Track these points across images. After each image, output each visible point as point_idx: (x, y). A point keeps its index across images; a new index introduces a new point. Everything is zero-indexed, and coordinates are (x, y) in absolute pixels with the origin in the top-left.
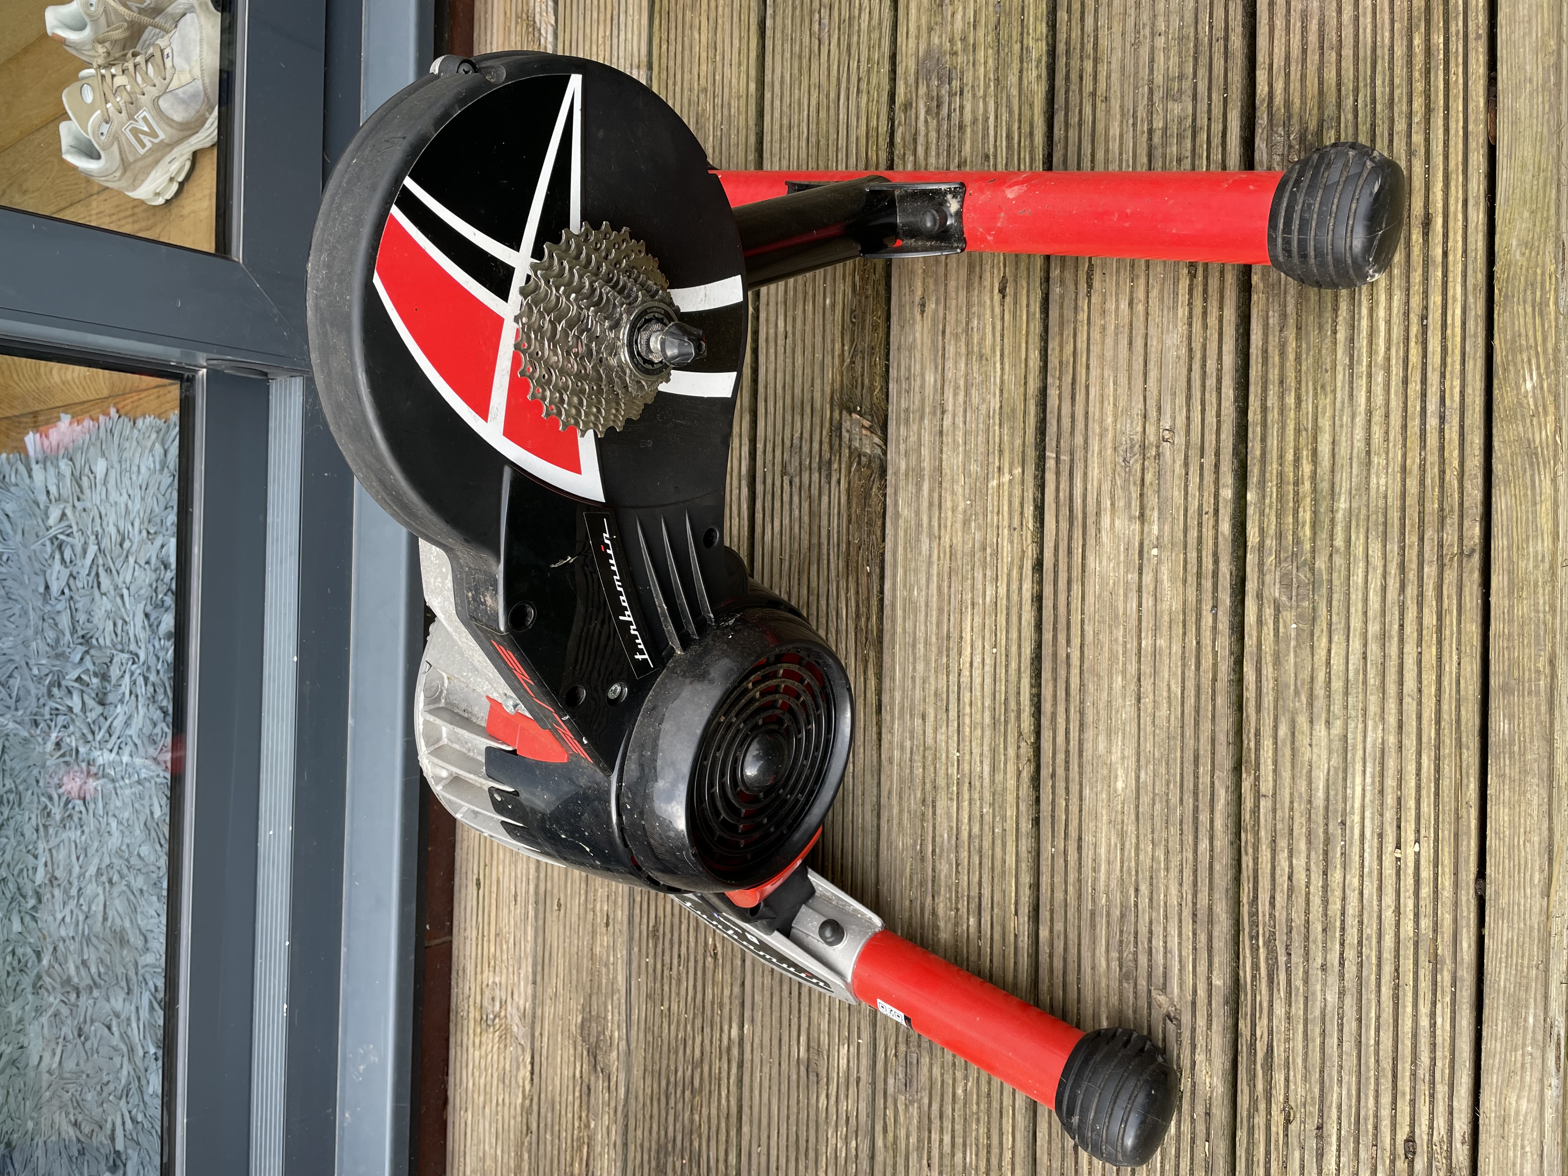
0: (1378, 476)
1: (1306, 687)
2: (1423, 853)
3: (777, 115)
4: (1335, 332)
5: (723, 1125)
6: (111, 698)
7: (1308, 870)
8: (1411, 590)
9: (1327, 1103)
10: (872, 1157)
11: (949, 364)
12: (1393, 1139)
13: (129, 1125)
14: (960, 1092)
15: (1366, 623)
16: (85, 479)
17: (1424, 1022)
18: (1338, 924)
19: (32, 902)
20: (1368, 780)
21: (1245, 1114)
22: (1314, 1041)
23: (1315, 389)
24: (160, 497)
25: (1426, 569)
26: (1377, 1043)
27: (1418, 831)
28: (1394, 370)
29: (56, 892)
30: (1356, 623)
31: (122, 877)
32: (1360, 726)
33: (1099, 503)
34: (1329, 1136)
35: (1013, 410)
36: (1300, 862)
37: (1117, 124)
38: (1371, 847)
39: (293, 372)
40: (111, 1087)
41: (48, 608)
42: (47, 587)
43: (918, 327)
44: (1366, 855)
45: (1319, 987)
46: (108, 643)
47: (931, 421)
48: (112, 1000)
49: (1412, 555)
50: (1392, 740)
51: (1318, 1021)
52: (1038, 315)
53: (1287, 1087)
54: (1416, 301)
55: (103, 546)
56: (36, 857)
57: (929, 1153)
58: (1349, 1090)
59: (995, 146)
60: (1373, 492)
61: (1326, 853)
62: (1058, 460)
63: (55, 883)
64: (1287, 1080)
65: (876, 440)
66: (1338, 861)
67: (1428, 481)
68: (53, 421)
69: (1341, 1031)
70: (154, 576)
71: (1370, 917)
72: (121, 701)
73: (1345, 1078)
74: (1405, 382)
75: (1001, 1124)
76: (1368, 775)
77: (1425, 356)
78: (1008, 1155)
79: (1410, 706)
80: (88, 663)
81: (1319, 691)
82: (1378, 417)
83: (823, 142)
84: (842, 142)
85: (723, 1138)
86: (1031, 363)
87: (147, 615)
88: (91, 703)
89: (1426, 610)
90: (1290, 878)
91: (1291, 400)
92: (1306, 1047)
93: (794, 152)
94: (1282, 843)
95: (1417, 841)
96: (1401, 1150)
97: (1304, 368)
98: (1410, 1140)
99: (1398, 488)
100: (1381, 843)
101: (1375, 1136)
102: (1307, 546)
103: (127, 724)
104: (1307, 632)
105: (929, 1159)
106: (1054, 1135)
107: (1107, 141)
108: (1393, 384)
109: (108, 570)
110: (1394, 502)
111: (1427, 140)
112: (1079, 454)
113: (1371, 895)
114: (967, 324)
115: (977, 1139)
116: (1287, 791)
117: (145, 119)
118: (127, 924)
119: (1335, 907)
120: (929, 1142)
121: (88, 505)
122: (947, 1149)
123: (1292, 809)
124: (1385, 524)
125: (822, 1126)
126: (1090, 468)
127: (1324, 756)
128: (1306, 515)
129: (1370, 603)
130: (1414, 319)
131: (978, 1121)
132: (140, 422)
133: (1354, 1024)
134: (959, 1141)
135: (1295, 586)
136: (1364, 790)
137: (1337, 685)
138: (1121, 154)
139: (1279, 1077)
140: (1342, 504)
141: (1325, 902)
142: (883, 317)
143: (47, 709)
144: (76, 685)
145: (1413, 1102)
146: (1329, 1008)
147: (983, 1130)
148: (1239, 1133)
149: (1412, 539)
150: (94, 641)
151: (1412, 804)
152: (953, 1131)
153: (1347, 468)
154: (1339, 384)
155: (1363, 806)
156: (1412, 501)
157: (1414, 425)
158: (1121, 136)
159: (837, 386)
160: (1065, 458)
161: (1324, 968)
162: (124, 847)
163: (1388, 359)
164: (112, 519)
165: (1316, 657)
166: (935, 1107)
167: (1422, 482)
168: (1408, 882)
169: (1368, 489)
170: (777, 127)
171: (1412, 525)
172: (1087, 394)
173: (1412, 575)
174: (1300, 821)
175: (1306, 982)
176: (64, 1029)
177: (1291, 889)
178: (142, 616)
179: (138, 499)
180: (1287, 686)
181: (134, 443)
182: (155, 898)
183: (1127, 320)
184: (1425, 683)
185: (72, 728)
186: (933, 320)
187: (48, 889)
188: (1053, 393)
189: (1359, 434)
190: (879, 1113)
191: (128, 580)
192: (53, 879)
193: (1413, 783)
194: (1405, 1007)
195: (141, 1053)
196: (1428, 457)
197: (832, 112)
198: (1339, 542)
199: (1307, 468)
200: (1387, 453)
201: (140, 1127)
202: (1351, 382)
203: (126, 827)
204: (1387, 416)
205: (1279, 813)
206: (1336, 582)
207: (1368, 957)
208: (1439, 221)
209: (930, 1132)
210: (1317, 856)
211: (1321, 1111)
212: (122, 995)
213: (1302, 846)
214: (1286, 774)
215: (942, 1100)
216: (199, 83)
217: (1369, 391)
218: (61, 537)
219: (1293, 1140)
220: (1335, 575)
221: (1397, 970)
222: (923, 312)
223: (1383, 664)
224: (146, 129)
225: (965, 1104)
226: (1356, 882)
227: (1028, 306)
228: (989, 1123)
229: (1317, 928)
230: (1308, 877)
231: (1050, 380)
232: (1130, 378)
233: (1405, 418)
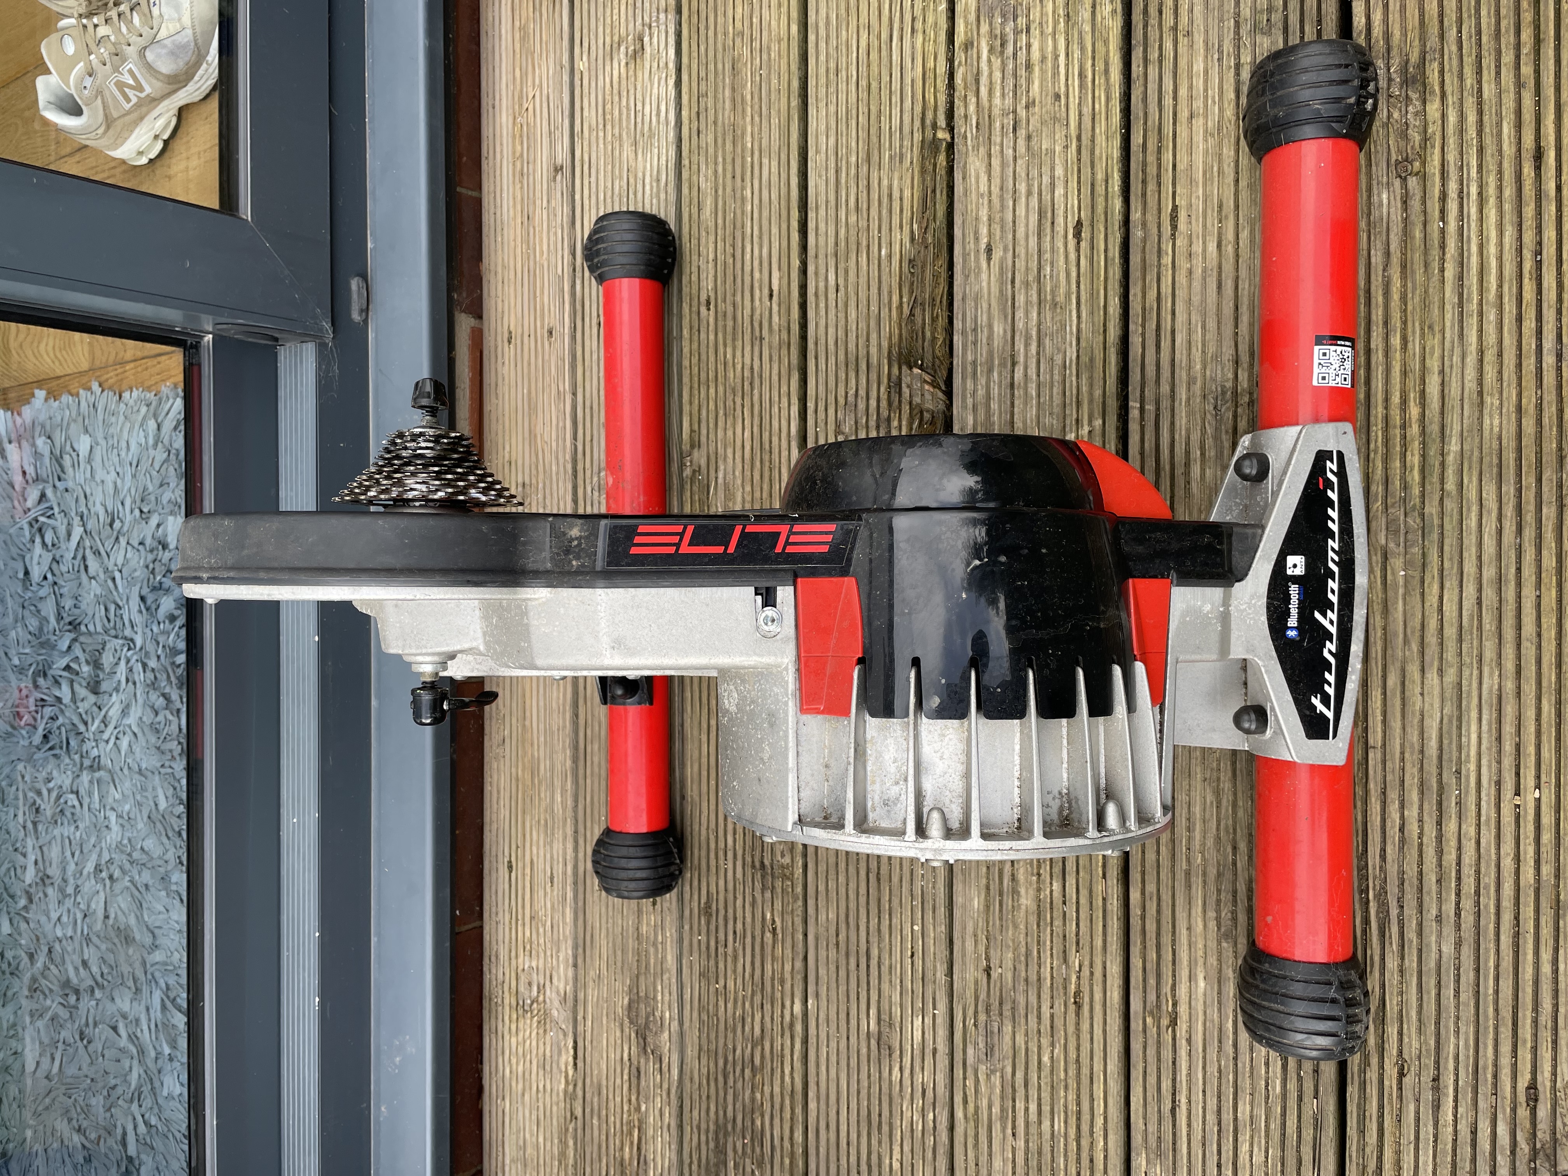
0: (1491, 416)
1: (1418, 634)
2: (1544, 800)
3: (822, 58)
4: (1442, 270)
5: (787, 1102)
6: (105, 686)
7: (1420, 820)
8: (1529, 533)
9: (1443, 1055)
10: (952, 1128)
11: (1020, 314)
12: (1514, 1088)
13: (142, 1128)
14: (1046, 1059)
15: (1480, 568)
16: (67, 458)
17: (1546, 969)
18: (1453, 874)
19: (23, 902)
20: (1485, 727)
21: (1356, 1069)
22: (1429, 993)
23: (1422, 329)
24: (154, 473)
25: (1544, 511)
26: (1497, 992)
27: (1538, 777)
28: (1507, 307)
29: (50, 891)
30: (1470, 567)
31: (124, 872)
32: (1475, 672)
33: (1188, 453)
34: (1446, 1087)
35: (1092, 360)
36: (1412, 813)
37: (1201, 59)
38: (1488, 795)
39: (304, 337)
40: (119, 1090)
41: (29, 594)
42: (27, 573)
43: (984, 276)
44: (1483, 803)
45: (1433, 938)
46: (99, 629)
47: (1000, 374)
48: (118, 1000)
49: (1529, 496)
50: (1509, 686)
51: (1433, 973)
52: (1117, 260)
53: (1401, 1040)
54: (1529, 237)
55: (89, 527)
56: (24, 855)
57: (1014, 1122)
58: (1467, 1041)
59: (1067, 85)
60: (1486, 433)
61: (1440, 804)
62: (1142, 410)
63: (47, 882)
64: (1400, 1033)
65: (940, 395)
66: (1453, 809)
67: (1546, 421)
68: (27, 399)
69: (1458, 981)
70: (150, 557)
71: (1488, 866)
72: (117, 690)
73: (1463, 1029)
74: (1519, 319)
75: (1091, 1090)
76: (1484, 722)
77: (1539, 292)
78: (1099, 1121)
79: (1529, 650)
80: (77, 651)
81: (1432, 638)
82: (1490, 356)
83: (874, 85)
84: (896, 85)
85: (787, 1115)
86: (1111, 310)
87: (143, 599)
88: (82, 692)
89: (1545, 553)
90: (1402, 830)
91: (1396, 341)
92: (1420, 999)
93: (842, 97)
94: (1393, 795)
95: (1538, 786)
96: (1522, 1098)
97: (1410, 308)
98: (1533, 1086)
99: (1513, 428)
100: (1499, 791)
101: (1495, 1085)
102: (1416, 491)
103: (125, 712)
104: (1418, 578)
105: (1014, 1127)
106: (1149, 1099)
107: (1190, 78)
108: (1506, 321)
109: (97, 553)
110: (1509, 444)
111: (1537, 72)
112: (1165, 404)
113: (1489, 843)
114: (1039, 272)
115: (1066, 1107)
116: (1398, 741)
117: (131, 72)
118: (132, 921)
119: (1450, 857)
120: (1014, 1111)
121: (70, 484)
122: (1033, 1117)
123: (1403, 760)
124: (1500, 466)
125: (897, 1100)
126: (1177, 418)
127: (1437, 705)
128: (1414, 459)
129: (1485, 547)
130: (1528, 255)
131: (1066, 1087)
132: (126, 395)
133: (1472, 974)
134: (1046, 1108)
135: (1402, 532)
136: (1480, 738)
137: (1450, 632)
138: (1206, 90)
139: (1392, 1031)
140: (1454, 447)
141: (1440, 853)
142: (945, 266)
143: (32, 700)
144: (65, 674)
145: (1535, 1049)
146: (1444, 959)
147: (1072, 1096)
148: (1349, 1089)
149: (1529, 480)
150: (83, 628)
151: (1532, 749)
152: (1039, 1099)
153: (1457, 410)
154: (1448, 324)
155: (1479, 754)
156: (1528, 441)
157: (1530, 364)
158: (1206, 72)
159: (895, 339)
160: (1150, 407)
161: (1439, 919)
162: (125, 842)
163: (1500, 297)
164: (98, 498)
165: (1427, 605)
166: (1020, 1075)
167: (1539, 422)
168: (1528, 828)
169: (1481, 430)
170: (822, 70)
171: (1529, 466)
172: (1173, 341)
173: (1529, 517)
174: (1412, 771)
175: (1420, 933)
176: (63, 1034)
177: (1403, 841)
178: (138, 599)
179: (128, 477)
180: (1396, 634)
181: (122, 418)
182: (163, 893)
183: (1215, 263)
184: (1544, 626)
185: (61, 720)
186: (1001, 268)
187: (40, 888)
188: (1135, 340)
189: (1471, 373)
190: (959, 1084)
191: (120, 561)
192: (44, 879)
193: (1532, 729)
194: (1525, 954)
195: (153, 1054)
196: (1545, 396)
197: (884, 53)
198: (1451, 485)
199: (1414, 411)
200: (1501, 393)
201: (154, 1130)
202: (1461, 321)
203: (126, 821)
204: (1500, 355)
205: (1389, 764)
206: (1447, 526)
207: (1487, 906)
208: (1551, 155)
209: (1014, 1101)
210: (1430, 807)
211: (1437, 1063)
212: (128, 995)
213: (1414, 796)
214: (1396, 724)
215: (1027, 1068)
216: (189, 32)
217: (1481, 330)
218: (42, 519)
219: (1408, 1093)
220: (1446, 520)
221: (1517, 918)
222: (989, 259)
223: (1500, 609)
224: (131, 82)
225: (1052, 1071)
226: (1472, 831)
227: (1106, 251)
228: (1078, 1089)
229: (1431, 878)
230: (1421, 828)
231: (1132, 327)
232: (1219, 322)
233: (1520, 356)
